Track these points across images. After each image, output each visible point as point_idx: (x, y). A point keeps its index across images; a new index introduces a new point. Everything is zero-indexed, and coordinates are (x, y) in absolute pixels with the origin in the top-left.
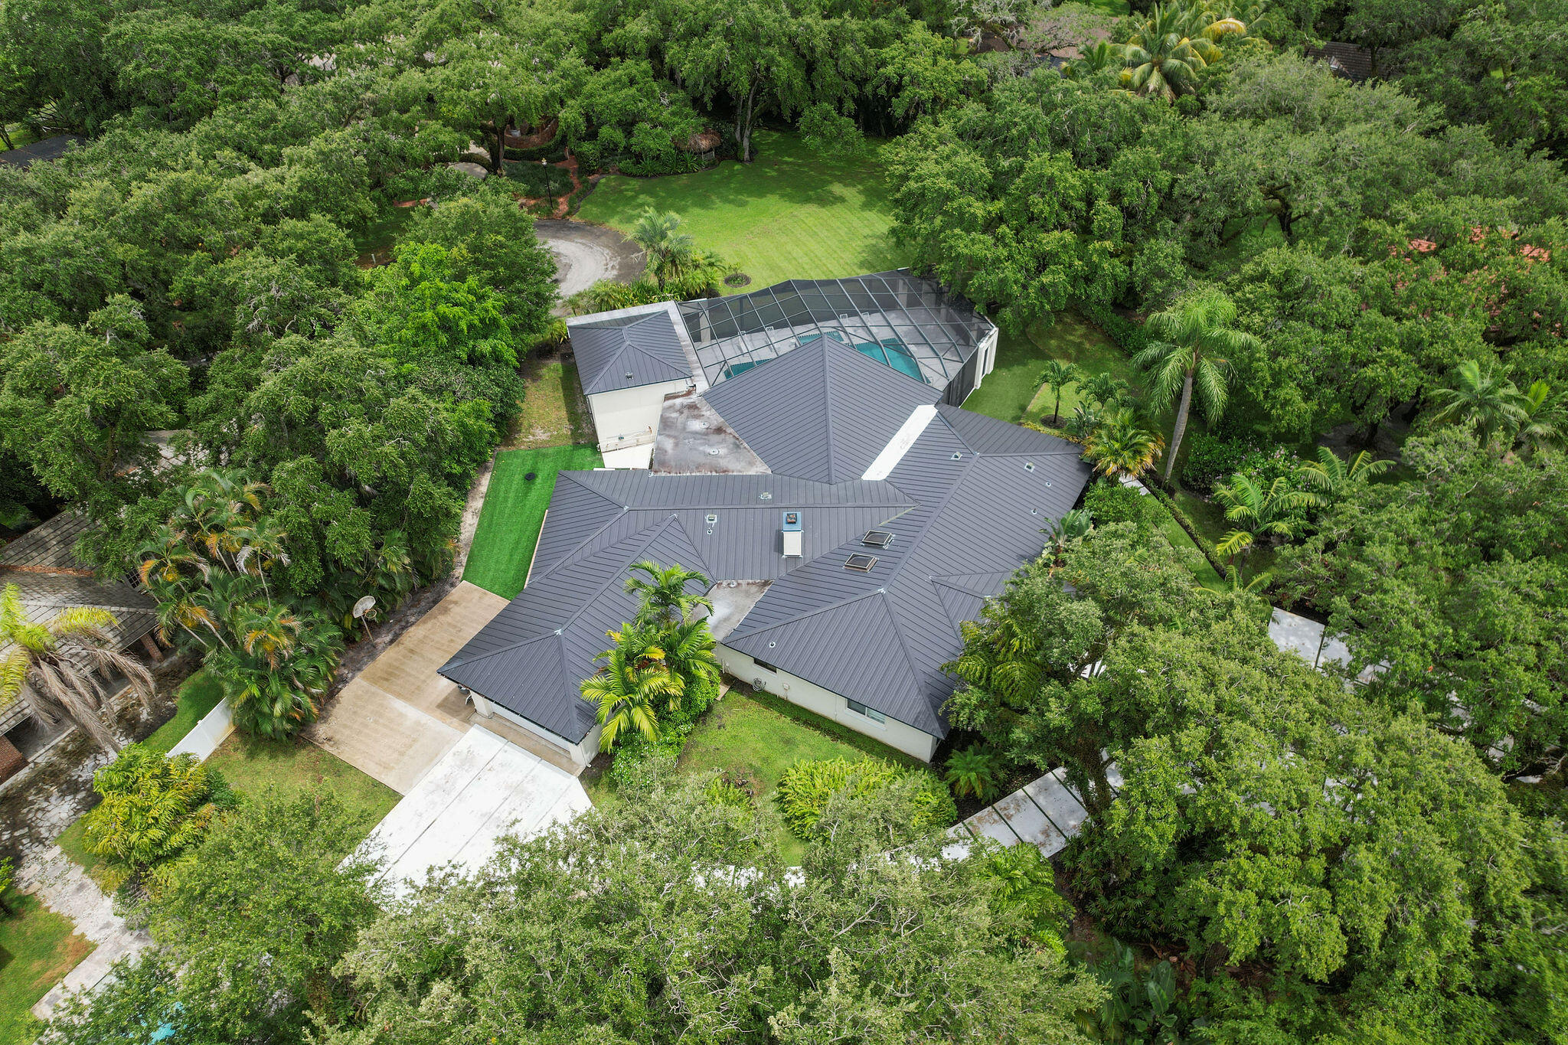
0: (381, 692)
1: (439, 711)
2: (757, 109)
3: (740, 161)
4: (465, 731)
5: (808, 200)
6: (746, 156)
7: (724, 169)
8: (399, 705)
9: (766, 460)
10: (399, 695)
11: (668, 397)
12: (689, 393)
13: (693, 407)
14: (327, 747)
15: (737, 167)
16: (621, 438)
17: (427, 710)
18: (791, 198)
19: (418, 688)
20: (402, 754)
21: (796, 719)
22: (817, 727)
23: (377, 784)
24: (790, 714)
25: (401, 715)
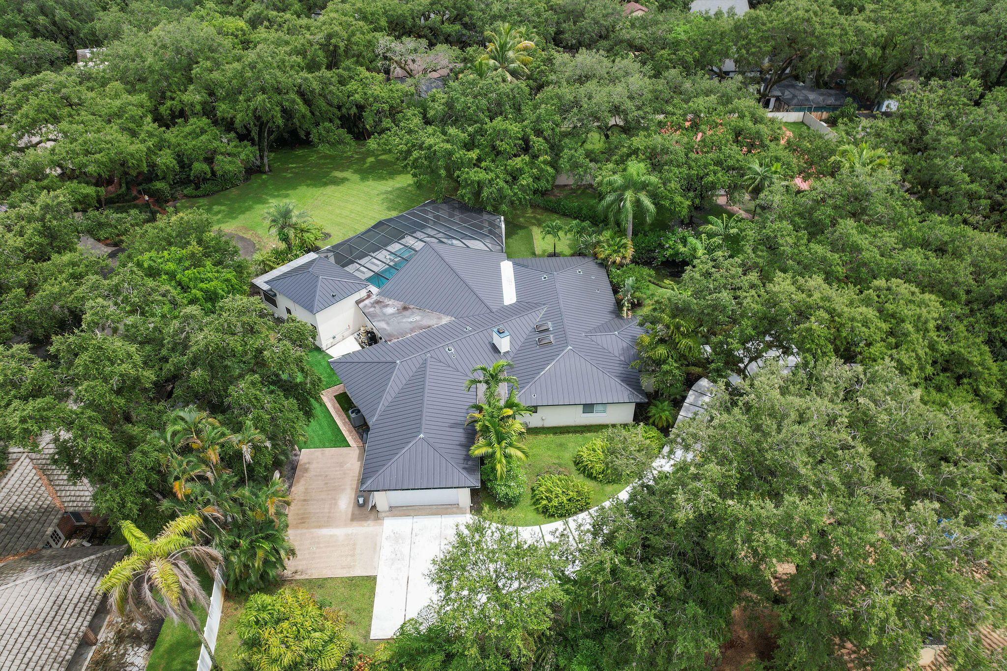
0: (305, 531)
1: (355, 523)
2: (272, 137)
3: (265, 173)
4: (382, 525)
5: (325, 184)
6: (267, 168)
7: (257, 181)
8: (325, 532)
9: (447, 314)
10: (320, 527)
11: (358, 303)
12: (369, 296)
13: (378, 302)
14: (297, 577)
15: (264, 177)
16: (334, 338)
17: (346, 525)
18: (315, 186)
19: (329, 517)
20: (353, 555)
21: (555, 433)
22: (569, 432)
23: (351, 579)
24: (550, 433)
25: (331, 536)
